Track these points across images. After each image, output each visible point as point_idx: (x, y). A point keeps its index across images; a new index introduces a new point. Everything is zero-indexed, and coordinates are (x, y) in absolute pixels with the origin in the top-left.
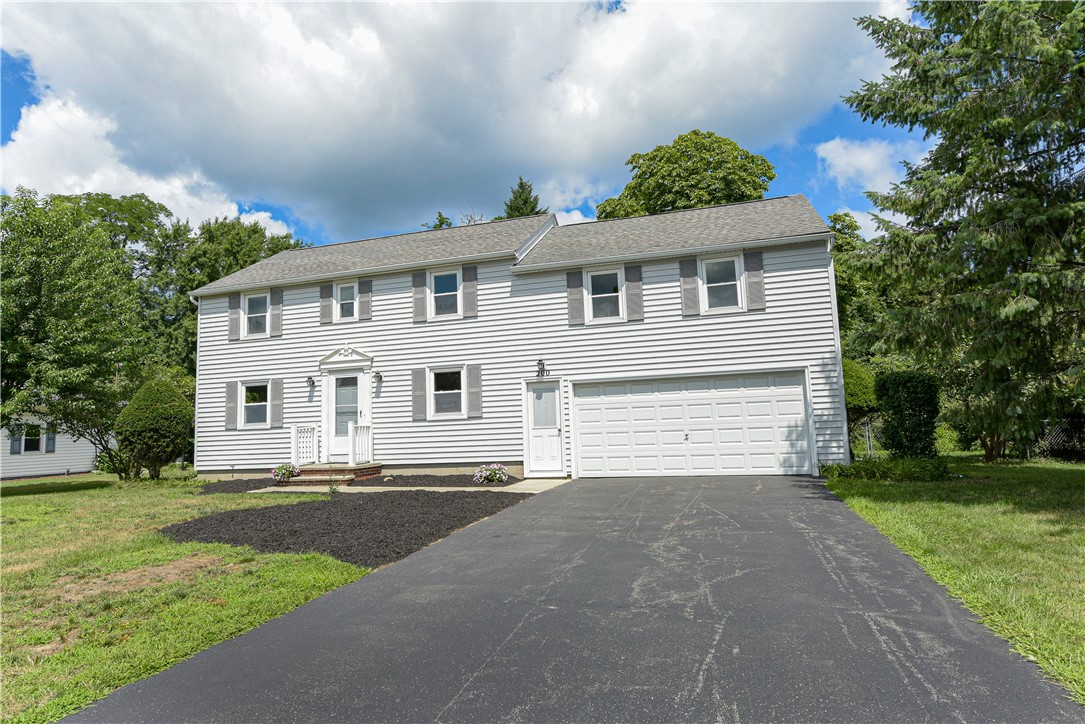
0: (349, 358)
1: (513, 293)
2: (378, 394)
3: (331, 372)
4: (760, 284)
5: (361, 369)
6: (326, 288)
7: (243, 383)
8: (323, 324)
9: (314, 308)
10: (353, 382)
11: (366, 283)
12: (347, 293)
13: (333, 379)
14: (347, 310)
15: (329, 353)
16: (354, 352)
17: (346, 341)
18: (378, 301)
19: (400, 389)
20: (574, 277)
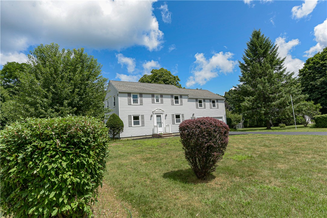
0: (159, 111)
1: (188, 101)
2: (165, 119)
3: (155, 114)
4: (218, 104)
5: (162, 114)
6: (153, 95)
7: (133, 115)
8: (152, 103)
9: (150, 100)
10: (160, 116)
11: (162, 96)
12: (157, 97)
13: (156, 115)
14: (157, 101)
15: (155, 110)
16: (160, 110)
17: (158, 107)
18: (165, 100)
19: (170, 118)
20: (197, 100)
